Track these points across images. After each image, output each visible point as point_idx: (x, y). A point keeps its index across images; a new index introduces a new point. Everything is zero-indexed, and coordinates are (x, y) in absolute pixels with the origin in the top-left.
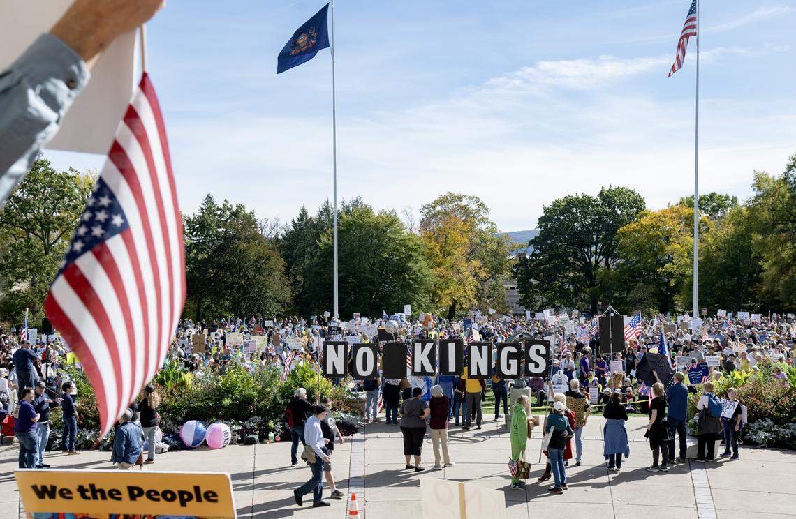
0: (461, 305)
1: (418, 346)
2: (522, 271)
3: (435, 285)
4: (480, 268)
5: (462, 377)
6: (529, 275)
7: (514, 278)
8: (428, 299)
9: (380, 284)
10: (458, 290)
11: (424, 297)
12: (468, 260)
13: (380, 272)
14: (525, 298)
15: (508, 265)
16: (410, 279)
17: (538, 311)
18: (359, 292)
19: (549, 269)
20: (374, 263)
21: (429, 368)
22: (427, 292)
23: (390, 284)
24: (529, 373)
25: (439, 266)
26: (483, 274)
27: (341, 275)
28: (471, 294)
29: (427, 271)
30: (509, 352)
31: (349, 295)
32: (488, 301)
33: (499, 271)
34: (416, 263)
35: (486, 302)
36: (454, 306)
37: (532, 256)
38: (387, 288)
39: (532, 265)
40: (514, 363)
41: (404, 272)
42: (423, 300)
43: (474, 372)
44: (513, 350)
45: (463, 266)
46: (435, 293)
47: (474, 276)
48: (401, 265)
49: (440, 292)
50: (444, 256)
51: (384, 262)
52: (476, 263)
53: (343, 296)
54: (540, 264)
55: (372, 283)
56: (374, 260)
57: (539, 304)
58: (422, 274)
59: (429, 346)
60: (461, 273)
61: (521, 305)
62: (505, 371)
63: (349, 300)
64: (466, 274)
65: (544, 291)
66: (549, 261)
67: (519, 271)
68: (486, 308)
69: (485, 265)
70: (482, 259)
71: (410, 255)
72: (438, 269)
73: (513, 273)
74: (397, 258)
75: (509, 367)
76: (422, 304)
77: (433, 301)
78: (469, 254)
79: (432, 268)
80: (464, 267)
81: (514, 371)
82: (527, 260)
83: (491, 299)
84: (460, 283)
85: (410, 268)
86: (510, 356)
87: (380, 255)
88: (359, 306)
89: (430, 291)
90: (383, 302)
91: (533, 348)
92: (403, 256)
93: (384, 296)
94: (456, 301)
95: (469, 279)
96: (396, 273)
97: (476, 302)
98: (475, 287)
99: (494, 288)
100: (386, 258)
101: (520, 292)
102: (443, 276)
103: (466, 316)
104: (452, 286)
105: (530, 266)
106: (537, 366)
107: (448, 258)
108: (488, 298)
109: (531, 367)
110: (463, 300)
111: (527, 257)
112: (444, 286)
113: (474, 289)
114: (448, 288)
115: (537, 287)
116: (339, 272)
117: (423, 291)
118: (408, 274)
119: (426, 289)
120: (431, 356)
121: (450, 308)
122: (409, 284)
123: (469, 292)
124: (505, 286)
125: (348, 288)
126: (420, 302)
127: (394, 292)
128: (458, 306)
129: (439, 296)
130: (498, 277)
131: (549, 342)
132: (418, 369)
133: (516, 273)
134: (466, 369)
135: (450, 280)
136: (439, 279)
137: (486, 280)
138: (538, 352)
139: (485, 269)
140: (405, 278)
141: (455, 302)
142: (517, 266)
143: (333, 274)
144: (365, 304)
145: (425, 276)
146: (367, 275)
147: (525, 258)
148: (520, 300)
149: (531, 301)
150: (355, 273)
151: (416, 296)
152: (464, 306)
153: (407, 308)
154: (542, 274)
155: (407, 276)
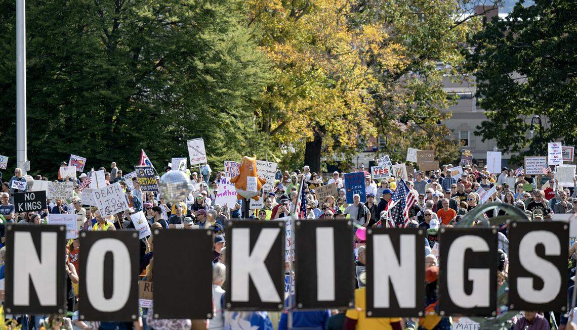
0: (335, 137)
1: (241, 236)
2: (490, 52)
3: (270, 88)
4: (384, 44)
5: (350, 314)
6: (508, 60)
7: (469, 69)
8: (252, 123)
9: (131, 85)
10: (329, 99)
11: (242, 117)
12: (353, 25)
13: (132, 54)
14: (497, 119)
15: (454, 37)
16: (207, 71)
17: (530, 153)
18: (77, 106)
19: (559, 45)
20: (116, 33)
21: (268, 292)
22: (251, 104)
23: (157, 86)
24: (517, 303)
25: (279, 40)
26: (390, 61)
27: (33, 61)
28: (362, 109)
29: (249, 53)
30: (469, 252)
31: (53, 111)
32: (403, 128)
33: (431, 53)
34: (223, 31)
35: (399, 132)
36: (318, 140)
37: (515, 14)
38: (150, 97)
39: (515, 36)
40: (481, 277)
41: (191, 53)
42: (241, 125)
43: (381, 300)
44: (479, 245)
45: (340, 40)
46: (269, 109)
47: (369, 65)
48: (186, 37)
49: (281, 105)
50: (292, 14)
51: (141, 29)
52: (374, 32)
53: (37, 115)
54: (535, 34)
55: (111, 83)
56: (116, 25)
57: (531, 134)
58: (238, 59)
59: (268, 237)
60: (336, 57)
61: (488, 136)
62: (458, 296)
63: (52, 126)
64: (349, 60)
65: (548, 100)
66: (556, 28)
67: (483, 52)
68: (397, 145)
69: (396, 37)
70: (389, 21)
71: (208, 12)
72: (277, 47)
73: (468, 56)
74: (175, 19)
75: (468, 287)
76: (239, 136)
77: (264, 127)
78: (355, 9)
79: (261, 44)
80: (343, 40)
81: (480, 298)
82: (502, 25)
83: (411, 123)
84: (334, 80)
85: (207, 45)
86: (472, 259)
87: (131, 12)
88: (78, 140)
89: (258, 103)
90: (138, 130)
91: (529, 241)
92: (190, 14)
93: (142, 116)
94: (322, 128)
95: (357, 72)
96: (172, 56)
97: (373, 130)
98: (372, 92)
99: (419, 94)
100: (146, 19)
101: (486, 106)
102: (292, 65)
103: (349, 165)
104: (314, 91)
105: (510, 38)
106: (538, 284)
107: (303, 19)
108: (404, 120)
109: (524, 287)
110: (340, 126)
111: (503, 16)
112: (292, 90)
113: (369, 97)
114: (304, 97)
115: (527, 92)
116: (29, 56)
117: (239, 102)
118: (202, 59)
119: (248, 98)
120: (274, 262)
121: (309, 145)
122: (204, 85)
123: (356, 105)
124: (446, 90)
125: (49, 95)
126: (232, 129)
127: (166, 104)
128: (328, 141)
129: (280, 116)
130: (429, 68)
131: (568, 224)
132: (240, 293)
133: (476, 58)
134: (360, 294)
135: (309, 73)
136: (279, 71)
137: (398, 76)
138: (540, 250)
139: (397, 46)
140: (193, 70)
141: (320, 130)
142: (477, 40)
143: (14, 59)
144: (93, 136)
145: (245, 66)
146: (98, 62)
147: (496, 19)
148: (484, 124)
149: (512, 128)
150: (67, 58)
151: (223, 115)
152: (344, 140)
153: (196, 147)
154: (538, 59)
155: (200, 65)
